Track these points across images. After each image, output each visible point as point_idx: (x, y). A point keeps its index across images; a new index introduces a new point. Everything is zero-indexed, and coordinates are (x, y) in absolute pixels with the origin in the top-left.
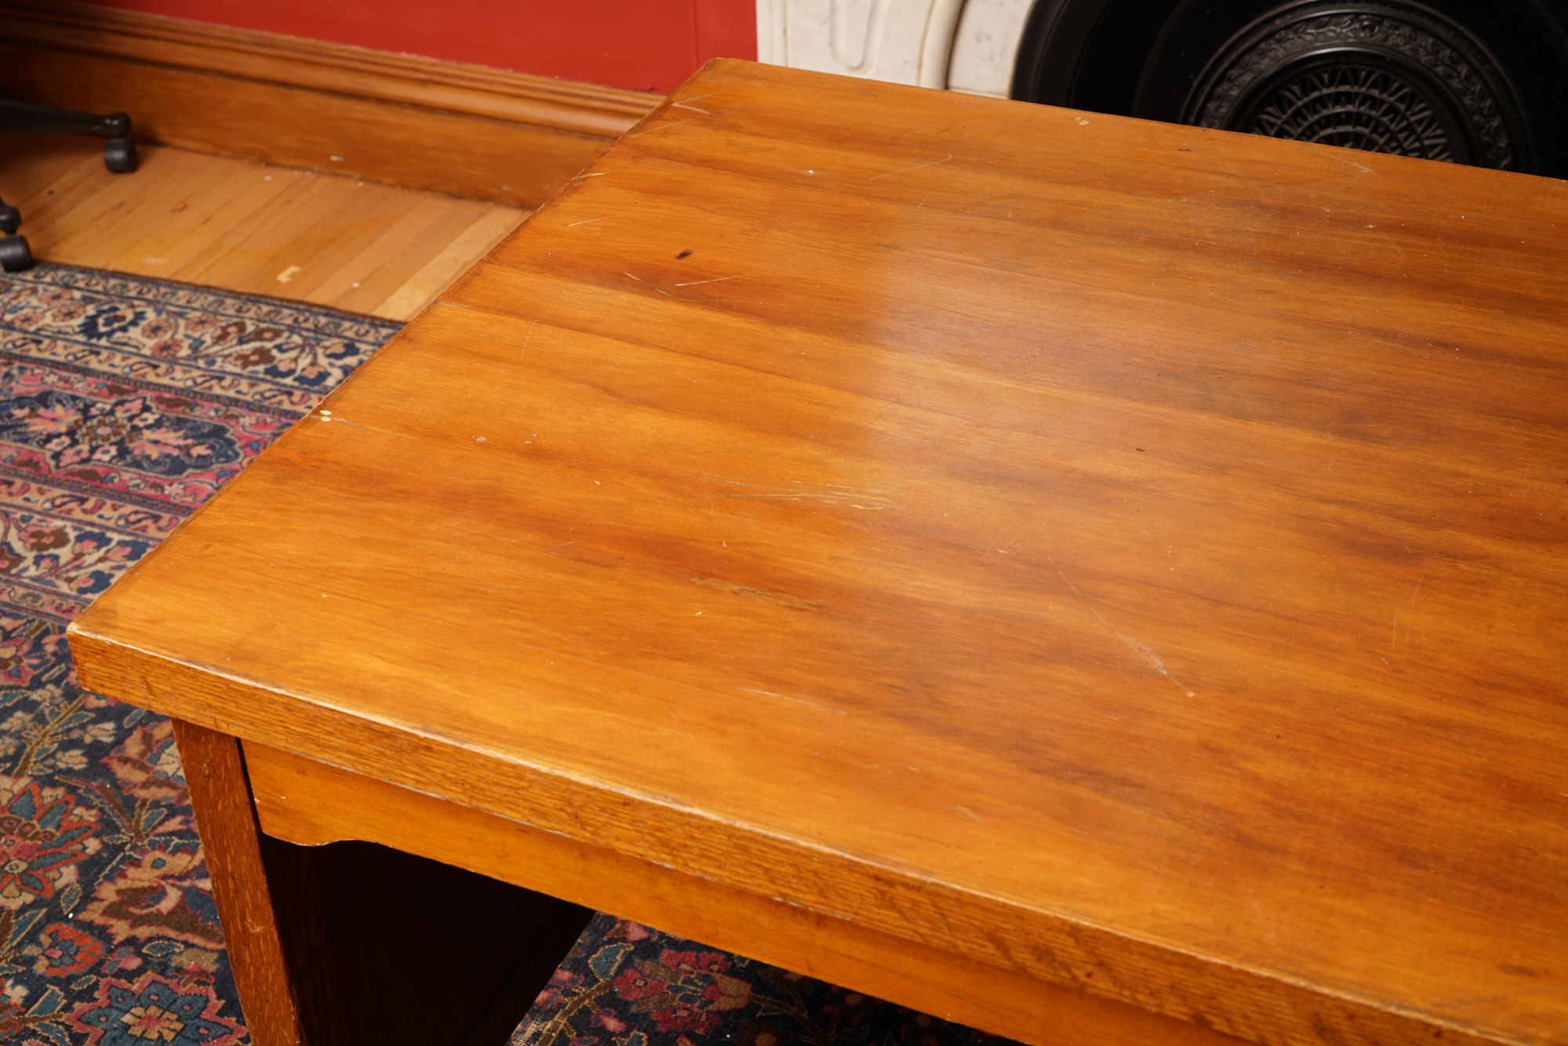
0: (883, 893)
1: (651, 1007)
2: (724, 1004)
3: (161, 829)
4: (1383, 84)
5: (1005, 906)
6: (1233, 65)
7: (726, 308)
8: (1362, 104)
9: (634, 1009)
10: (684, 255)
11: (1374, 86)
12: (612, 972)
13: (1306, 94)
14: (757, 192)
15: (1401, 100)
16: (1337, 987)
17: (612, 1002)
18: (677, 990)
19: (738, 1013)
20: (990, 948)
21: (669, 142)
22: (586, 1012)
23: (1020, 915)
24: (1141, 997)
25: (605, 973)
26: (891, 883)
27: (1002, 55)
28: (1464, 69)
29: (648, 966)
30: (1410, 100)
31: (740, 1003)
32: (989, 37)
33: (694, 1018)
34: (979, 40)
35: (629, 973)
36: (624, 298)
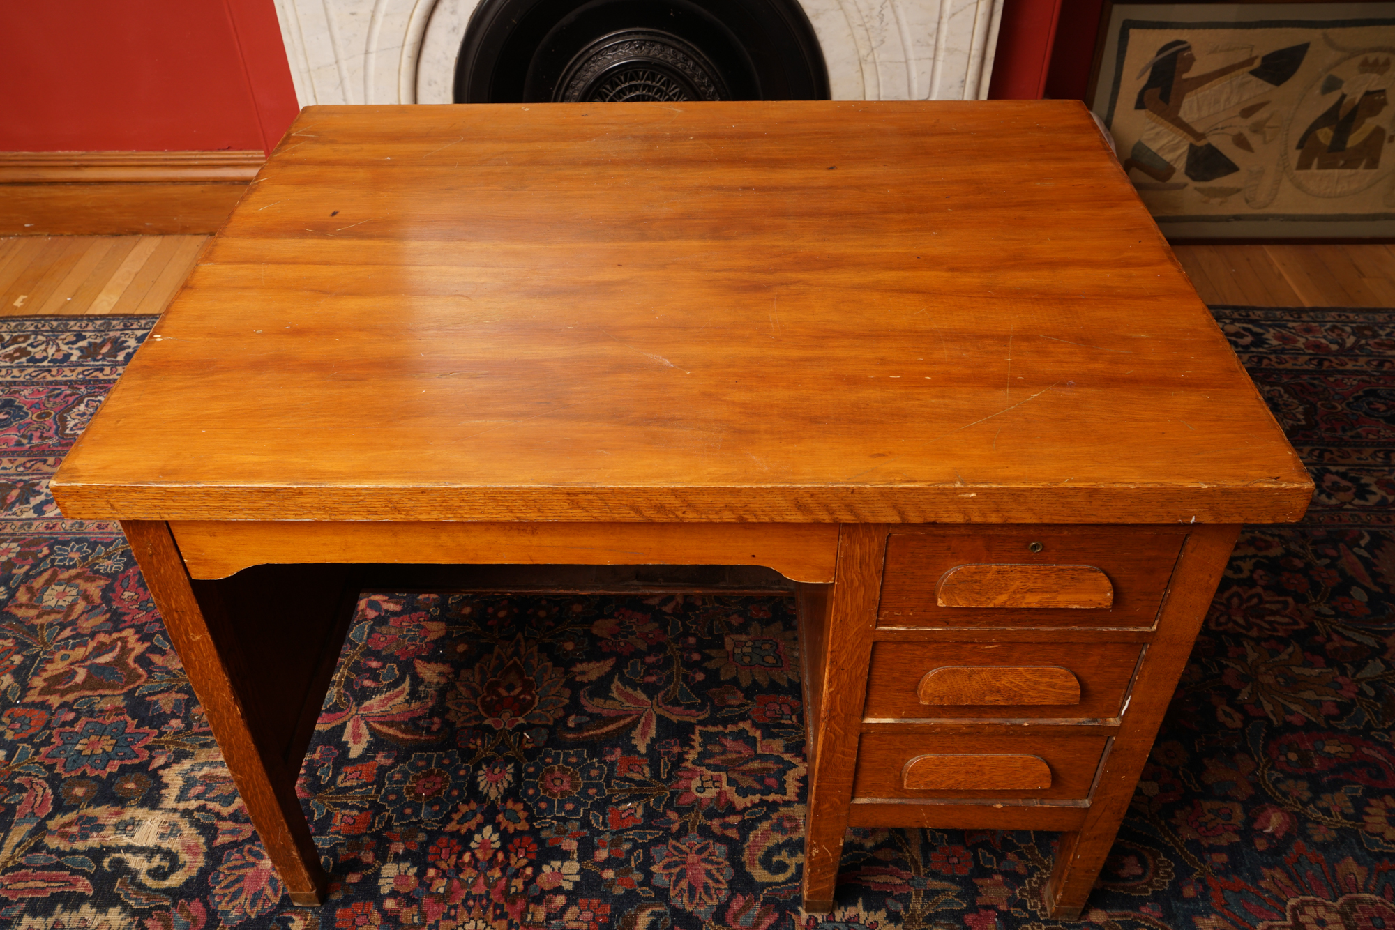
0: (572, 501)
1: (393, 649)
2: (433, 636)
3: (60, 638)
4: (652, 77)
5: (637, 489)
6: (572, 79)
7: (371, 237)
8: (643, 90)
9: (384, 653)
10: (334, 214)
11: (648, 79)
12: (365, 638)
13: (614, 89)
14: (361, 174)
15: (663, 84)
16: (803, 483)
17: (370, 653)
18: (404, 637)
19: (442, 638)
20: (632, 514)
21: (299, 155)
22: (357, 662)
23: (645, 491)
24: (711, 517)
25: (361, 640)
26: (576, 494)
27: (445, 92)
28: (691, 63)
29: (384, 629)
30: (667, 84)
31: (442, 633)
32: (436, 83)
33: (419, 648)
34: (430, 85)
35: (375, 636)
36: (310, 242)
